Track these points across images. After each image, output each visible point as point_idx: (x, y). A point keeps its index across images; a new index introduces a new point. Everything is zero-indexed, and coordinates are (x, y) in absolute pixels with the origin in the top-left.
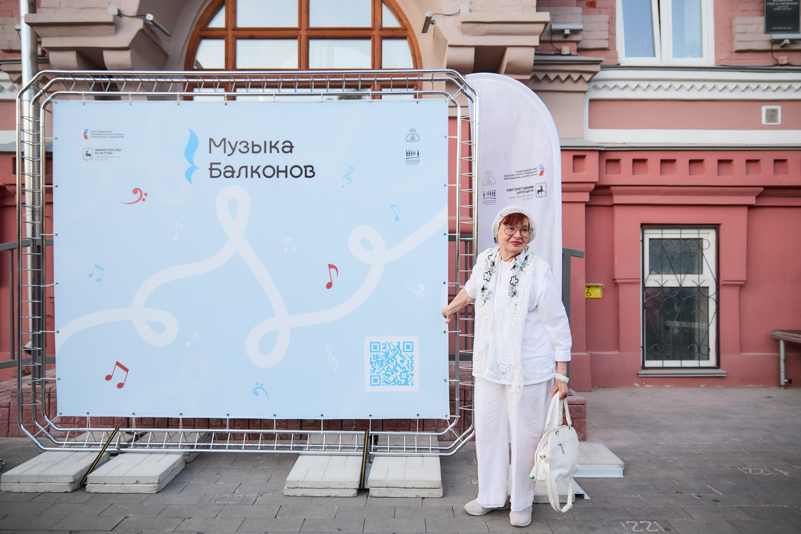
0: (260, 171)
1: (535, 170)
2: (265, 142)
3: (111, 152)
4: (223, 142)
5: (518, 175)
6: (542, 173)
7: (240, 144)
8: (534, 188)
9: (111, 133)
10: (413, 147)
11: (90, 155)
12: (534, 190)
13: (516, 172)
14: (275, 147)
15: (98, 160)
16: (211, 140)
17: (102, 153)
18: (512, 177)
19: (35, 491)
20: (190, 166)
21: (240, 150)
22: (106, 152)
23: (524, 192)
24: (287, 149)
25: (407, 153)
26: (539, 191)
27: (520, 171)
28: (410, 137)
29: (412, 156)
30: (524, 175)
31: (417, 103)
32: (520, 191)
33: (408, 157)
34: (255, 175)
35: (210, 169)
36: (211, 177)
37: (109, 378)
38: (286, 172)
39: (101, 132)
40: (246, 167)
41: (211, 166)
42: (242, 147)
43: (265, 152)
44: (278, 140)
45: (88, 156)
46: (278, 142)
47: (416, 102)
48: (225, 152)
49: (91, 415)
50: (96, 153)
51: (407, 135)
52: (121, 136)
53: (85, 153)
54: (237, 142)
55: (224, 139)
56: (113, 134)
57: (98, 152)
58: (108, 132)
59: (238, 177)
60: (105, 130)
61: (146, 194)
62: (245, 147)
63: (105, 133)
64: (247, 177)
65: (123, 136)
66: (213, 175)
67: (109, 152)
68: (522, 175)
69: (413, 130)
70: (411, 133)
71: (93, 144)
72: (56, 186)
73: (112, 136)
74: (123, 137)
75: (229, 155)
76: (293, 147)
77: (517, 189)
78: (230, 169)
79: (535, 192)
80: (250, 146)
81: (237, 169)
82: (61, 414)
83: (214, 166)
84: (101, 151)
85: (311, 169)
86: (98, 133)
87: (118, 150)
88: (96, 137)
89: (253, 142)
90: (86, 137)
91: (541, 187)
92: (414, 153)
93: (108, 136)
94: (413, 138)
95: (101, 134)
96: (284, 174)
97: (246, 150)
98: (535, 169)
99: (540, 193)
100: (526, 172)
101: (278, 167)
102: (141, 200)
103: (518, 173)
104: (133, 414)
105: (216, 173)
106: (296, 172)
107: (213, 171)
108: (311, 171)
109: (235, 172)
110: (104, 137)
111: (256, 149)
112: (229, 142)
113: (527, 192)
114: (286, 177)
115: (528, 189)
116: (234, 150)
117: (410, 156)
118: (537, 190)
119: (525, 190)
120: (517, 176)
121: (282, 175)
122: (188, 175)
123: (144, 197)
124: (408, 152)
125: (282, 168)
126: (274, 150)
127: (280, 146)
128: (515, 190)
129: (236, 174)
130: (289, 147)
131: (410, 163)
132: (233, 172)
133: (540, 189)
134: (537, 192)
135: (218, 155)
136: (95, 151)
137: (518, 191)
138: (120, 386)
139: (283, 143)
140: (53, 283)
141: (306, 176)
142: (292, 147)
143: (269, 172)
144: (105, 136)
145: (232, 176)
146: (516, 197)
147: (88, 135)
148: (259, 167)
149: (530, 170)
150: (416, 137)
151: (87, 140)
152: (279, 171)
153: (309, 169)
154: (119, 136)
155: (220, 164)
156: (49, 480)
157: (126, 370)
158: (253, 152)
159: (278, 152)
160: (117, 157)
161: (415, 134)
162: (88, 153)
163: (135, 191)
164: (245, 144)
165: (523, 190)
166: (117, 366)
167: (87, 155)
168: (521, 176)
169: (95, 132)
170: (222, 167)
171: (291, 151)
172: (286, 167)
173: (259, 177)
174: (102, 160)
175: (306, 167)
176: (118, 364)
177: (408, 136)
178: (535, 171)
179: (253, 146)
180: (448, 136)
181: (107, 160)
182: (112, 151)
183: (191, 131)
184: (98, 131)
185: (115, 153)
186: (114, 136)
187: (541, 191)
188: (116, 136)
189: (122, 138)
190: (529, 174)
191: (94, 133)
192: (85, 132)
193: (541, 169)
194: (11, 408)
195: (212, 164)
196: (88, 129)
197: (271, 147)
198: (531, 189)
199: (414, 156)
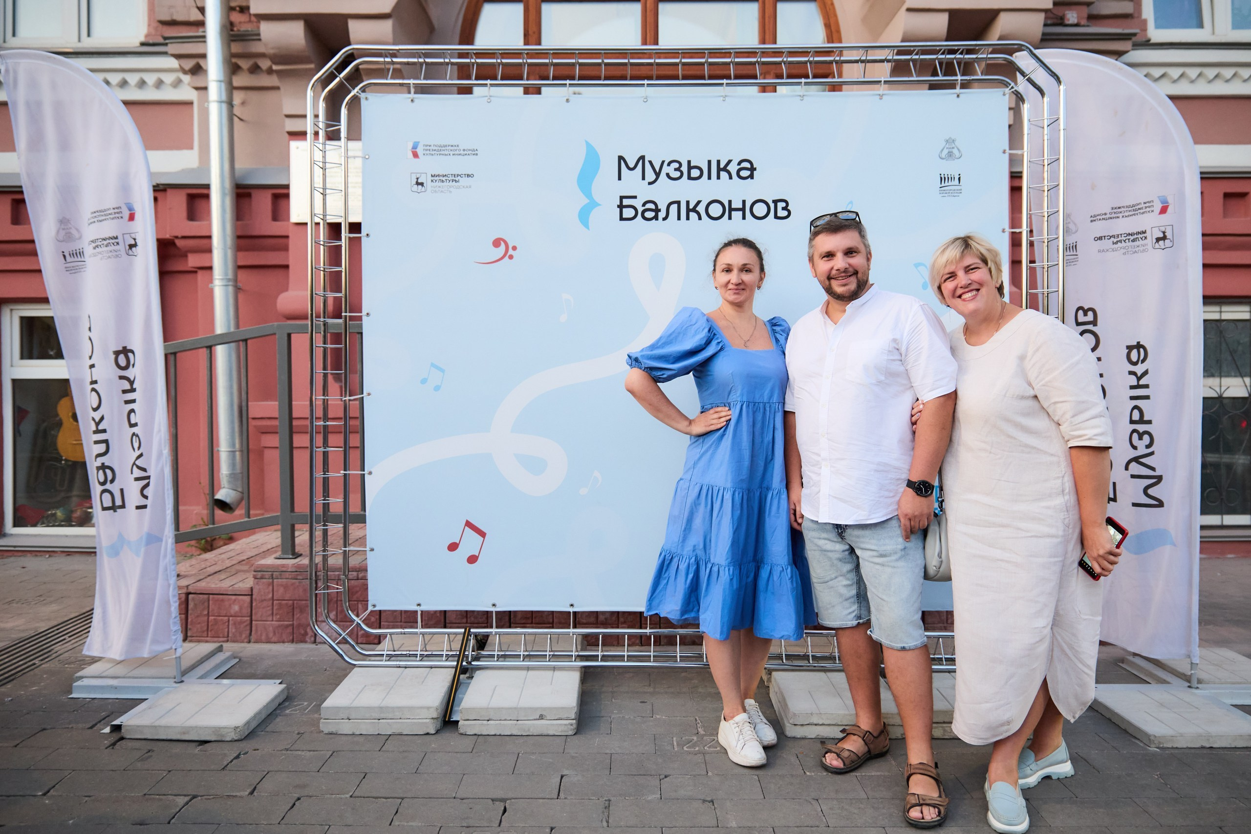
0: (701, 209)
1: (1147, 205)
2: (709, 162)
3: (457, 179)
4: (641, 162)
5: (1115, 213)
6: (1164, 210)
7: (669, 164)
8: (1148, 234)
9: (458, 148)
10: (950, 168)
11: (422, 184)
12: (1149, 238)
13: (1111, 209)
14: (725, 169)
15: (435, 191)
16: (621, 158)
17: (443, 181)
18: (1104, 217)
19: (377, 733)
20: (587, 201)
21: (668, 175)
22: (449, 179)
23: (1127, 241)
24: (745, 173)
25: (941, 178)
26: (1158, 240)
27: (1119, 208)
28: (946, 151)
29: (950, 183)
30: (1127, 214)
31: (958, 96)
32: (1118, 239)
33: (943, 184)
34: (693, 215)
35: (618, 206)
36: (622, 219)
37: (453, 547)
38: (743, 210)
39: (440, 146)
40: (678, 203)
41: (621, 202)
42: (671, 170)
43: (709, 178)
44: (731, 159)
45: (420, 187)
46: (730, 162)
47: (956, 95)
48: (643, 178)
49: (424, 608)
50: (432, 181)
51: (942, 148)
52: (474, 152)
53: (414, 181)
54: (663, 162)
55: (642, 158)
56: (460, 150)
57: (436, 178)
58: (452, 146)
59: (664, 219)
60: (447, 144)
61: (514, 248)
62: (676, 170)
63: (447, 148)
64: (679, 218)
65: (476, 152)
66: (624, 216)
67: (455, 179)
68: (1123, 214)
69: (950, 141)
70: (947, 146)
71: (428, 165)
72: (368, 235)
73: (460, 153)
74: (477, 154)
75: (650, 183)
76: (755, 169)
77: (1113, 236)
78: (652, 206)
79: (1150, 241)
80: (684, 169)
81: (663, 207)
82: (374, 606)
83: (626, 202)
84: (441, 178)
85: (784, 205)
86: (436, 148)
87: (468, 176)
88: (432, 155)
89: (689, 162)
90: (416, 155)
91: (1164, 233)
92: (953, 179)
93: (451, 153)
94: (950, 155)
95: (440, 150)
96: (741, 213)
97: (678, 174)
98: (1149, 202)
99: (1161, 242)
100: (1130, 209)
101: (730, 202)
102: (507, 257)
103: (1115, 211)
104: (494, 605)
105: (628, 213)
106: (760, 210)
107: (624, 210)
108: (783, 209)
109: (660, 210)
110: (446, 155)
111: (695, 173)
112: (650, 162)
113: (1133, 241)
114: (744, 218)
115: (1135, 236)
116: (658, 175)
117: (947, 184)
118: (1155, 236)
119: (1128, 237)
120: (1113, 215)
121: (737, 215)
122: (584, 217)
123: (511, 252)
124: (942, 176)
125: (737, 204)
126: (723, 174)
127: (733, 168)
128: (1109, 237)
129: (662, 215)
130: (748, 170)
131: (946, 195)
132: (657, 210)
133: (1161, 235)
134: (1154, 241)
135: (632, 183)
136: (430, 178)
137: (1115, 240)
138: (472, 559)
139: (739, 164)
140: (363, 394)
141: (776, 217)
142: (752, 169)
143: (716, 210)
144: (446, 152)
145: (656, 218)
146: (1111, 250)
147: (420, 151)
148: (699, 202)
149: (1138, 204)
150: (955, 151)
151: (416, 160)
152: (731, 210)
153: (781, 205)
154: (470, 152)
155: (635, 197)
156: (398, 714)
157: (483, 534)
158: (690, 178)
159: (731, 178)
160: (467, 187)
161: (953, 148)
162: (420, 181)
163: (497, 243)
164: (676, 165)
165: (1124, 239)
166: (466, 527)
167: (418, 184)
168: (1121, 215)
169: (430, 146)
170: (638, 203)
171: (751, 176)
172: (744, 202)
173: (700, 218)
174: (442, 191)
175: (775, 202)
176: (468, 524)
177: (943, 150)
178: (1149, 207)
179: (690, 168)
180: (1008, 151)
181: (450, 192)
182: (459, 177)
183: (588, 144)
184: (435, 145)
185: (464, 181)
186: (462, 152)
187: (1164, 238)
188: (466, 152)
189: (475, 156)
190: (1137, 212)
191: (428, 148)
192: (415, 147)
193: (1162, 203)
194: (254, 597)
195: (622, 198)
196: (419, 142)
197: (719, 170)
198: (1140, 236)
199: (953, 183)
